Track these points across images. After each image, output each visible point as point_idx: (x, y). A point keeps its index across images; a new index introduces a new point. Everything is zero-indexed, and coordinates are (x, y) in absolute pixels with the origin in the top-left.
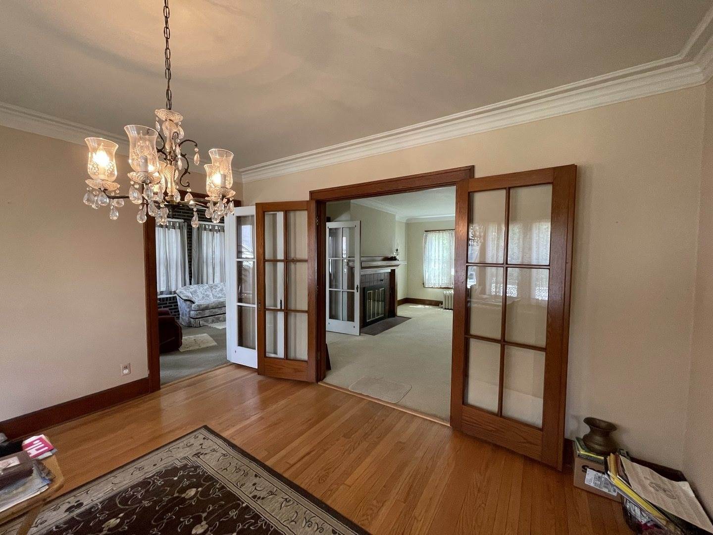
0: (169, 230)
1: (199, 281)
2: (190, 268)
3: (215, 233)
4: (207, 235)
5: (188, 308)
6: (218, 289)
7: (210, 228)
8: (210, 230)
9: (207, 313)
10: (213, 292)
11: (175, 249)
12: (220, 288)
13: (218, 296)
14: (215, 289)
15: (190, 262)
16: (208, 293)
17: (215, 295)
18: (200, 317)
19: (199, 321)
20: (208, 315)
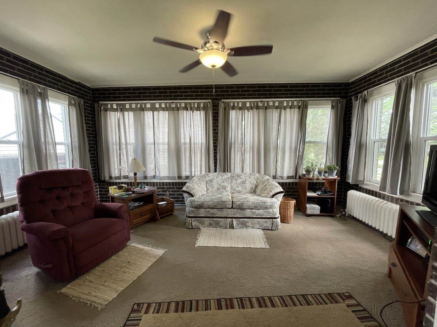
3: (246, 111)
4: (236, 114)
6: (239, 181)
7: (240, 106)
8: (240, 109)
9: (202, 212)
10: (233, 184)
12: (242, 180)
13: (237, 189)
14: (236, 180)
16: (225, 184)
17: (234, 187)
18: (193, 216)
19: (191, 220)
20: (203, 216)
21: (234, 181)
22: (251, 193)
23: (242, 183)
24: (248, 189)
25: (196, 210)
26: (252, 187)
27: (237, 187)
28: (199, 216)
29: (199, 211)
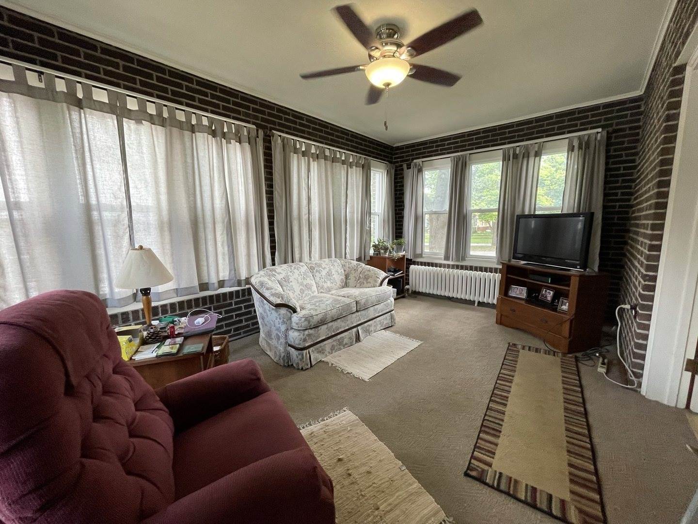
0: (228, 142)
1: (289, 258)
2: (271, 229)
3: (312, 160)
4: (300, 162)
5: (284, 322)
6: (324, 273)
10: (317, 279)
11: (242, 188)
13: (325, 286)
15: (271, 217)
17: (321, 284)
18: (310, 344)
19: (309, 352)
20: (324, 338)
21: (317, 274)
22: (343, 287)
23: (329, 275)
24: (339, 283)
25: (315, 331)
26: (342, 279)
27: (325, 282)
28: (318, 340)
29: (319, 331)
